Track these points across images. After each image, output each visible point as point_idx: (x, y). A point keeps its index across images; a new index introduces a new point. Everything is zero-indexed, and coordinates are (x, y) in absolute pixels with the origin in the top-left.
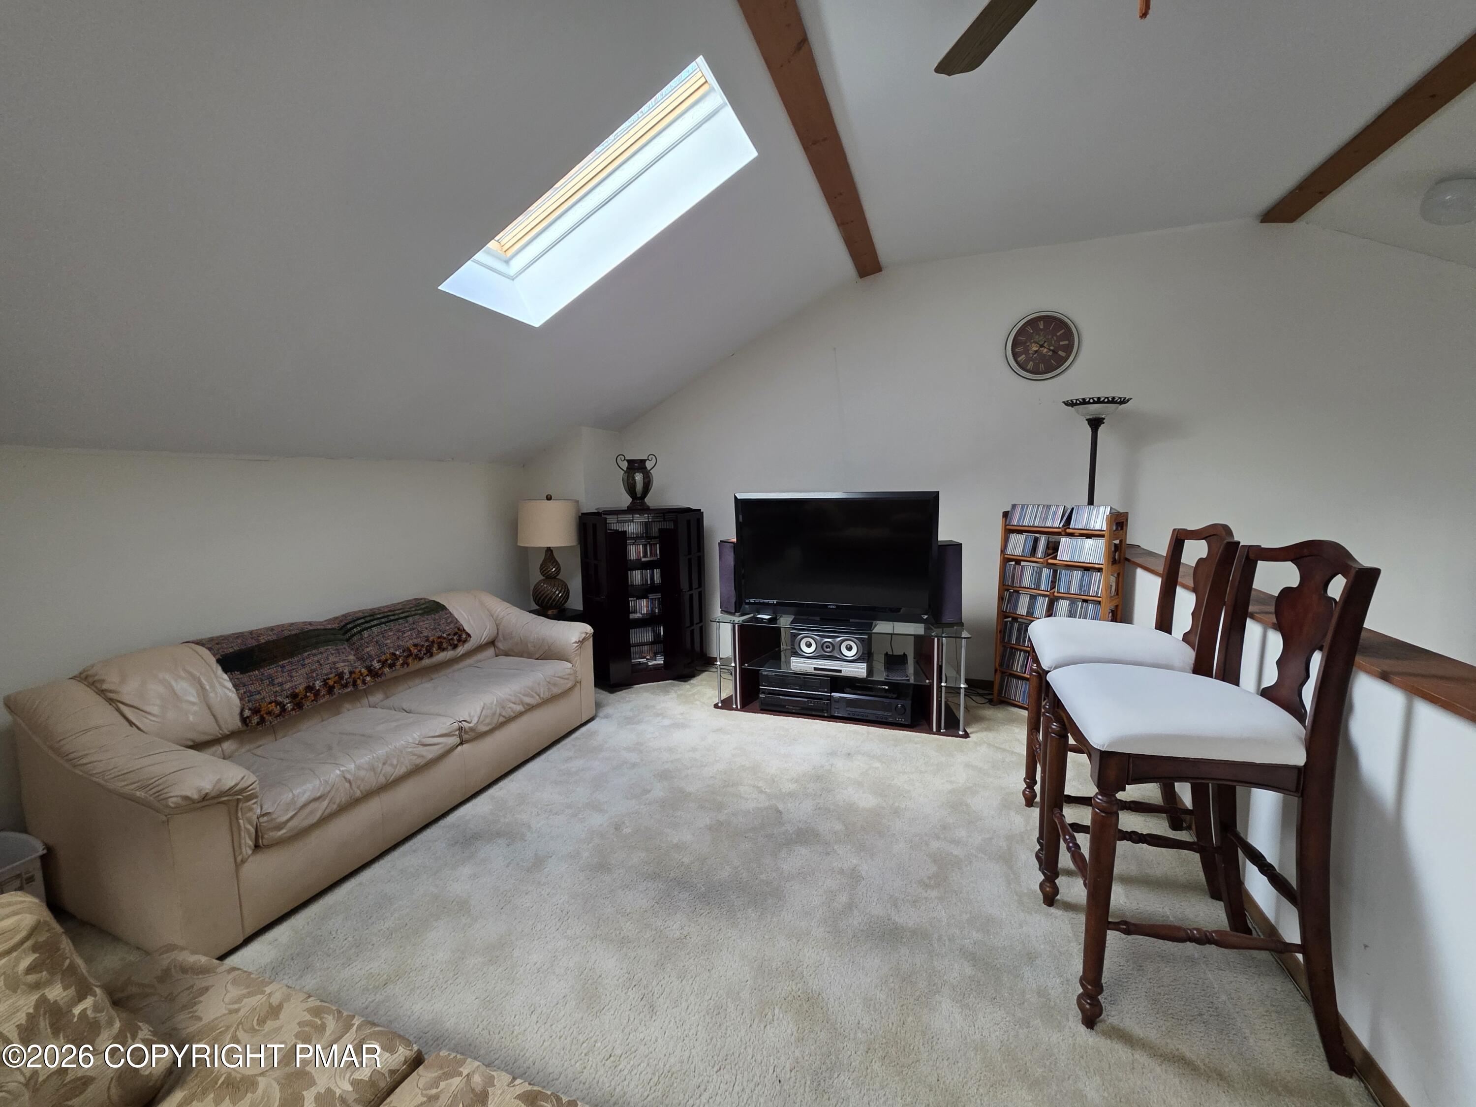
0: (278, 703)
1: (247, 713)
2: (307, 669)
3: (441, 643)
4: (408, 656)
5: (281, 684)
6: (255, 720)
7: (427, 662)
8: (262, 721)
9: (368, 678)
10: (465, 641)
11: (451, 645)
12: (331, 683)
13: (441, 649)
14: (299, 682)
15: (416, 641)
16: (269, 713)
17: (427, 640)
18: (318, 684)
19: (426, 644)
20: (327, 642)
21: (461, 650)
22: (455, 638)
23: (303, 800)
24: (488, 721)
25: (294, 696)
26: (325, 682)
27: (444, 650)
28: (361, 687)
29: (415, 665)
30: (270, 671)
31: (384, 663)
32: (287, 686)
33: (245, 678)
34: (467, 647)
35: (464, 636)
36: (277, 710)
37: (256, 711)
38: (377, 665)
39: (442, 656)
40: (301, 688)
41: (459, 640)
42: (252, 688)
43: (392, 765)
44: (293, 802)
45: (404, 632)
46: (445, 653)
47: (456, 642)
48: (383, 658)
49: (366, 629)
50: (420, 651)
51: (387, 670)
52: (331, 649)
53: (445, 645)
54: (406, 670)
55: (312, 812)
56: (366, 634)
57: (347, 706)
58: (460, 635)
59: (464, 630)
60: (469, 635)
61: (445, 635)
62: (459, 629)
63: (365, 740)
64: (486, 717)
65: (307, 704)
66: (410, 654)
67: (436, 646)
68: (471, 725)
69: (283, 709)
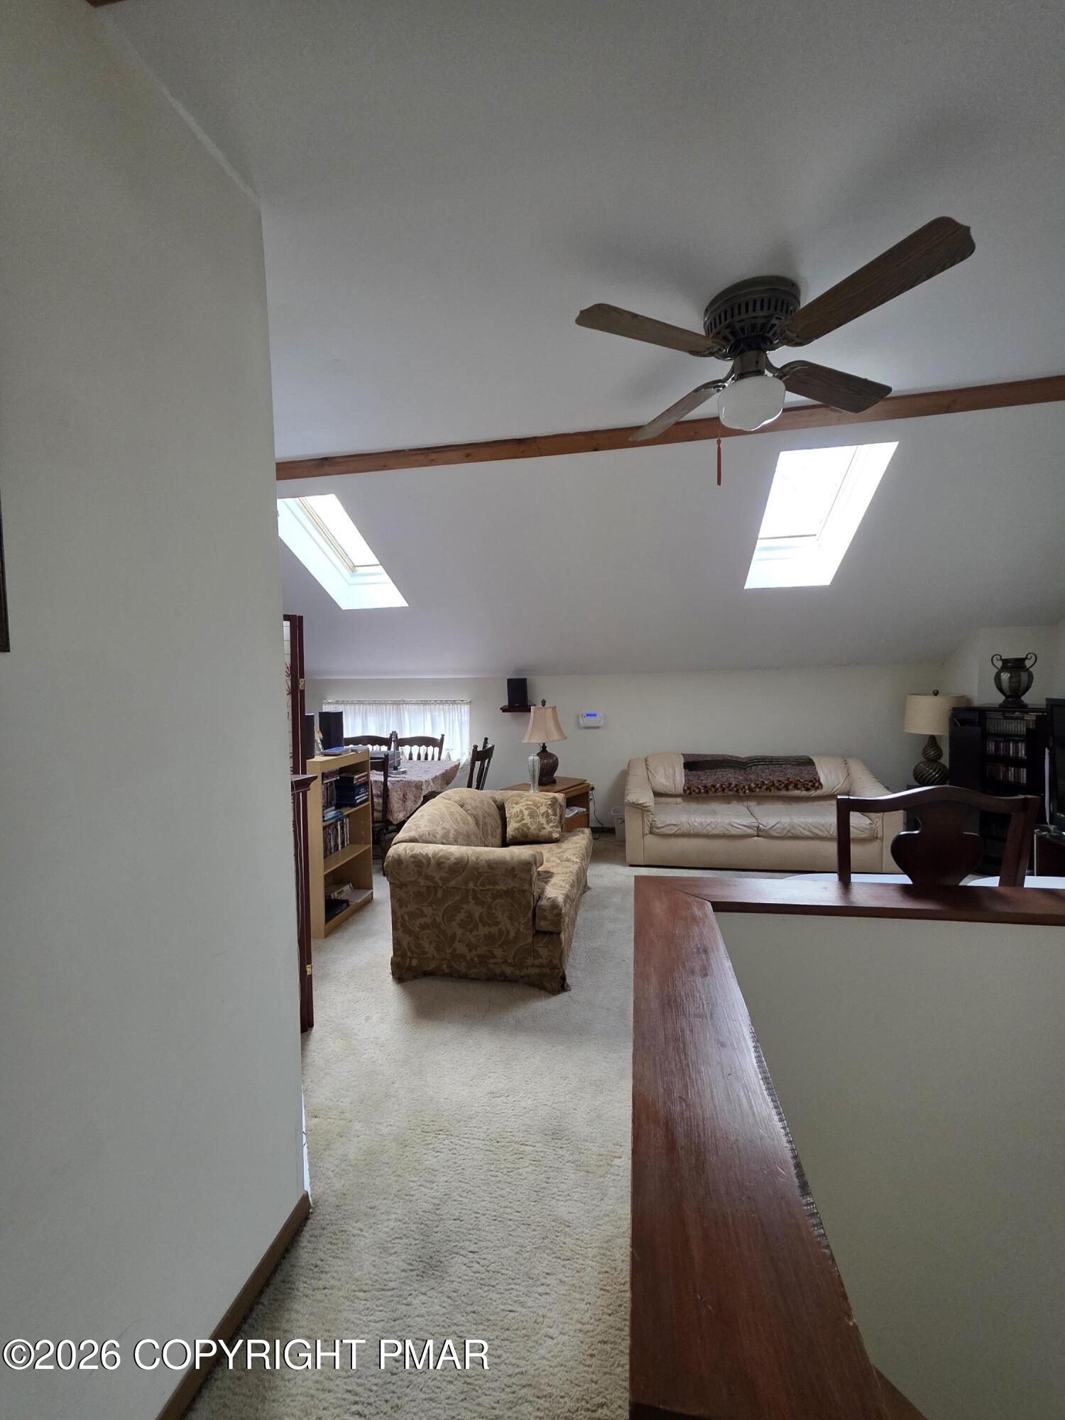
0: (698, 788)
1: (686, 788)
2: (716, 777)
3: (797, 784)
4: (771, 786)
5: (702, 780)
6: (688, 792)
7: (784, 793)
8: (690, 793)
9: (747, 791)
10: (817, 789)
11: (804, 787)
12: (724, 786)
13: (796, 787)
14: (709, 782)
15: (780, 779)
16: (694, 791)
17: (788, 780)
18: (718, 785)
19: (786, 782)
20: (731, 767)
21: (813, 793)
22: (810, 784)
23: (668, 822)
24: (779, 831)
25: (705, 787)
26: (721, 786)
27: (798, 789)
28: (741, 793)
29: (774, 792)
30: (699, 773)
31: (757, 785)
32: (704, 782)
33: (689, 773)
34: (819, 792)
35: (817, 784)
36: (697, 791)
37: (689, 788)
38: (753, 785)
39: (797, 793)
40: (710, 784)
41: (813, 786)
42: (691, 778)
43: (711, 827)
44: (665, 822)
45: (775, 773)
46: (799, 791)
47: (809, 787)
48: (757, 783)
49: (755, 765)
50: (780, 785)
51: (757, 790)
52: (732, 771)
53: (799, 786)
54: (768, 793)
55: (671, 829)
56: (754, 768)
57: (735, 802)
58: (815, 783)
59: (819, 781)
60: (821, 784)
61: (802, 780)
62: (815, 779)
63: (714, 813)
64: (778, 828)
65: (710, 793)
66: (774, 785)
67: (793, 785)
68: (765, 828)
69: (700, 792)
